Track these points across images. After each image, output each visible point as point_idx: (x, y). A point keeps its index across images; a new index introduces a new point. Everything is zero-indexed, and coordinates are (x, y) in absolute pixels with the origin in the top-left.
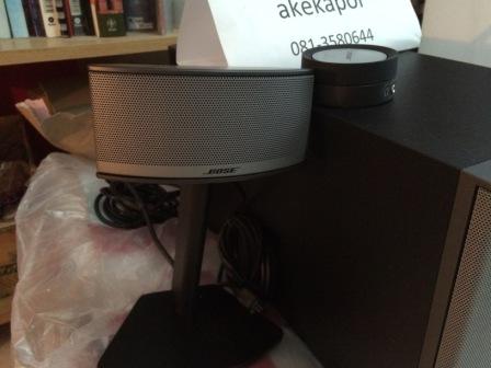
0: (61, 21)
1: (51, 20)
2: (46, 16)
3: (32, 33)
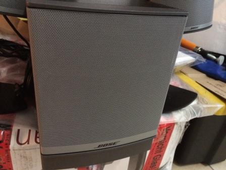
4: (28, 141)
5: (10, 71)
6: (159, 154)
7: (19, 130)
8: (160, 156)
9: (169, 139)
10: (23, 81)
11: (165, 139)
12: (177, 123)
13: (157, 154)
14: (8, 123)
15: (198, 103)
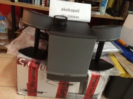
0: (45, 4)
1: (43, 3)
2: (43, 2)
3: (40, 4)
4: (44, 70)
5: (43, 44)
6: (93, 88)
7: (42, 66)
8: (94, 89)
9: (98, 82)
10: (46, 49)
11: (96, 82)
12: (101, 76)
13: (92, 88)
14: (39, 63)
15: (113, 70)
